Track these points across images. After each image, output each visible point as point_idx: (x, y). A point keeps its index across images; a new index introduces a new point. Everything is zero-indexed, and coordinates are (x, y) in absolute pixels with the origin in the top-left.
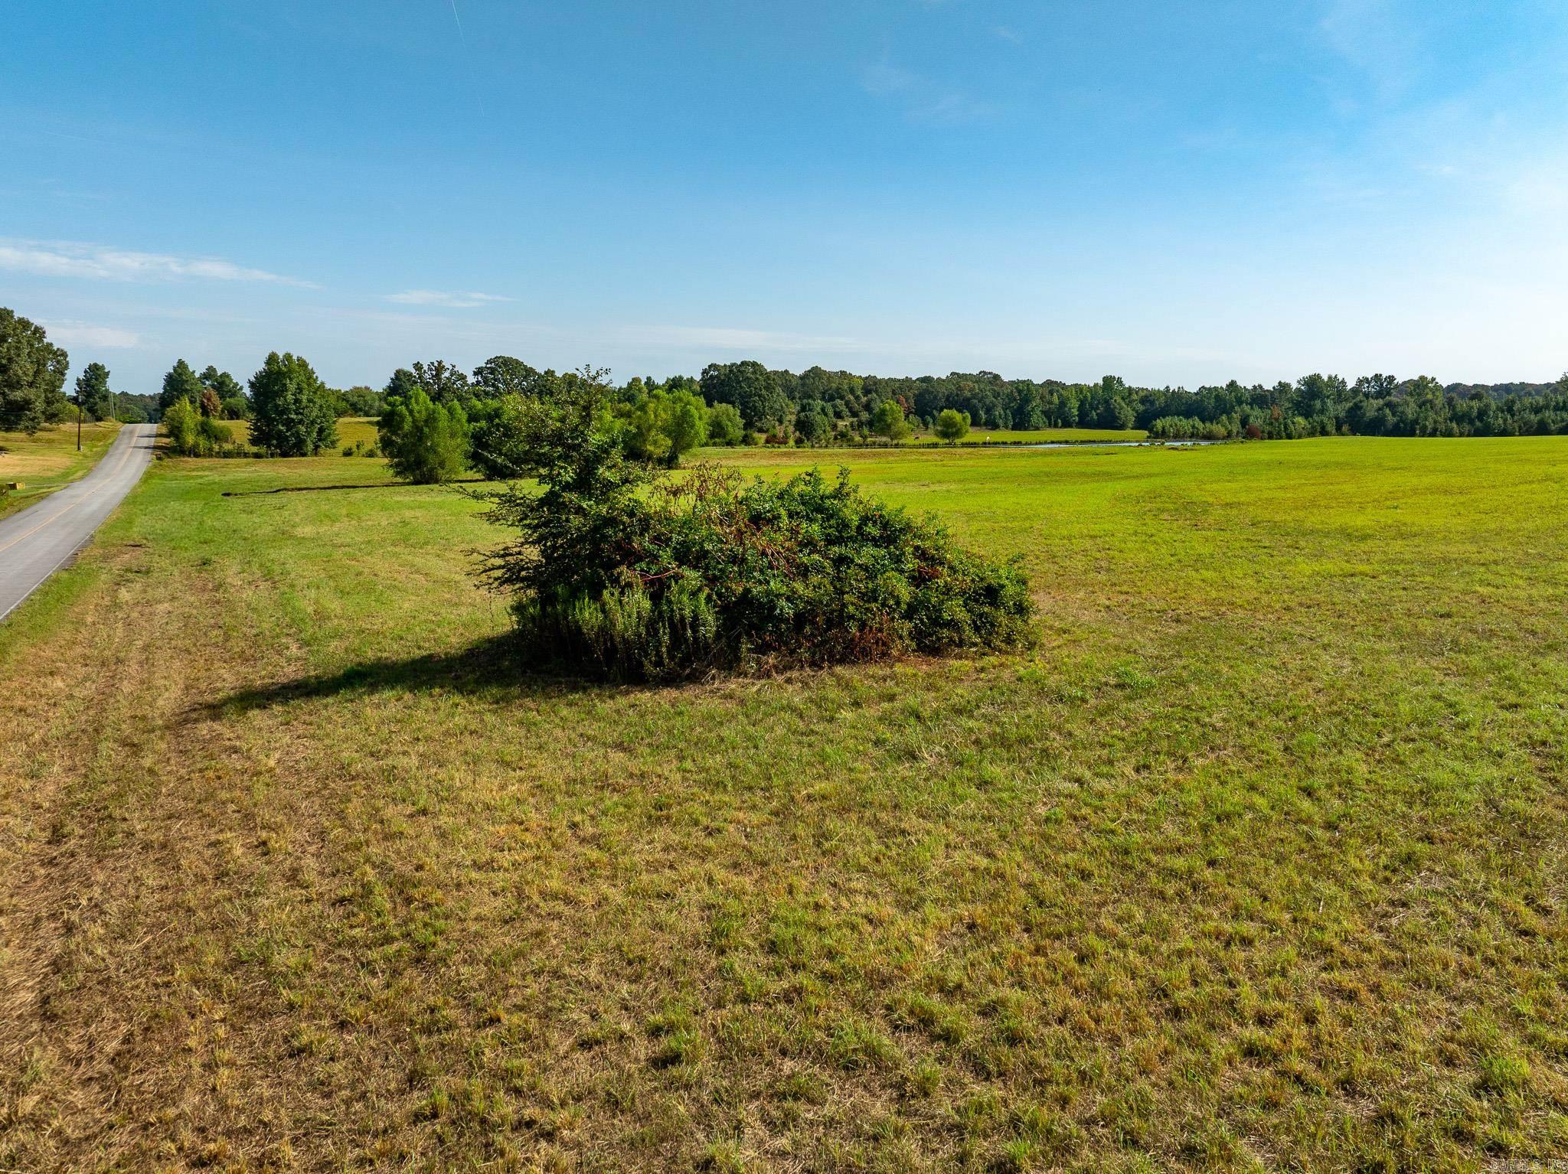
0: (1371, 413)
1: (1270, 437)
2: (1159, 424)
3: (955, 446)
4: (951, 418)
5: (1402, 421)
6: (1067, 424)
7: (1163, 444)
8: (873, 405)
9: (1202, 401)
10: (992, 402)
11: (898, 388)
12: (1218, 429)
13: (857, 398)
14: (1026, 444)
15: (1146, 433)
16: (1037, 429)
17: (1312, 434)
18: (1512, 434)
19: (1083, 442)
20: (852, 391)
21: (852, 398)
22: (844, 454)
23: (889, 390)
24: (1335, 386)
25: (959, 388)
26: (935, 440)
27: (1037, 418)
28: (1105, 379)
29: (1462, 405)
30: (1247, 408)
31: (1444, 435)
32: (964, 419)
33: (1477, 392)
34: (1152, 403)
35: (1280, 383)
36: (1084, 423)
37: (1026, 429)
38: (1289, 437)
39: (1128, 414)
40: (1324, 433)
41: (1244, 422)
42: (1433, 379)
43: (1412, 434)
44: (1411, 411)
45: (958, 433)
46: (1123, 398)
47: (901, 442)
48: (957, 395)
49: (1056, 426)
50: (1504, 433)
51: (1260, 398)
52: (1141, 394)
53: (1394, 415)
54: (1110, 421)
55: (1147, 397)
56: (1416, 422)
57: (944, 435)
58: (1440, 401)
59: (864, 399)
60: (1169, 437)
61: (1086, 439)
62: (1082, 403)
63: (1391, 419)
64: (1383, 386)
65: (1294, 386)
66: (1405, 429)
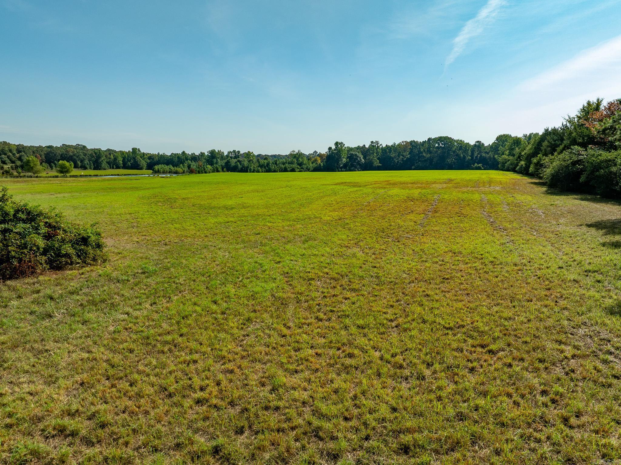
0: (233, 164)
1: (199, 173)
2: (156, 167)
3: (67, 177)
4: (64, 165)
5: (243, 167)
6: (118, 167)
7: (158, 175)
8: (23, 158)
9: (172, 159)
10: (83, 158)
11: (36, 151)
12: (179, 170)
13: (14, 154)
14: (100, 176)
15: (151, 171)
16: (105, 169)
17: (213, 171)
18: (277, 172)
19: (125, 175)
20: (10, 151)
21: (11, 154)
22: (8, 181)
23: (31, 151)
24: (220, 153)
25: (67, 151)
26: (57, 174)
27: (104, 164)
28: (133, 149)
29: (262, 161)
30: (189, 162)
31: (257, 172)
32: (70, 165)
33: (266, 157)
34: (153, 159)
35: (201, 152)
36: (125, 167)
37: (100, 169)
38: (206, 173)
39: (143, 163)
40: (218, 171)
41: (189, 167)
42: (252, 152)
43: (247, 172)
44: (246, 163)
45: (67, 171)
46: (141, 157)
47: (39, 175)
48: (66, 154)
49: (113, 168)
50: (275, 171)
51: (194, 158)
52: (148, 155)
53: (241, 164)
54: (136, 166)
55: (151, 157)
56: (248, 167)
57: (61, 172)
58: (255, 160)
59: (18, 155)
60: (161, 173)
61: (127, 174)
62: (124, 159)
63: (240, 166)
64: (237, 155)
65: (206, 154)
66: (245, 170)
